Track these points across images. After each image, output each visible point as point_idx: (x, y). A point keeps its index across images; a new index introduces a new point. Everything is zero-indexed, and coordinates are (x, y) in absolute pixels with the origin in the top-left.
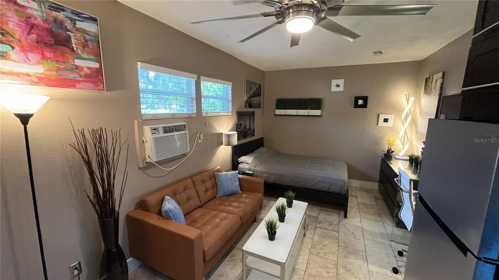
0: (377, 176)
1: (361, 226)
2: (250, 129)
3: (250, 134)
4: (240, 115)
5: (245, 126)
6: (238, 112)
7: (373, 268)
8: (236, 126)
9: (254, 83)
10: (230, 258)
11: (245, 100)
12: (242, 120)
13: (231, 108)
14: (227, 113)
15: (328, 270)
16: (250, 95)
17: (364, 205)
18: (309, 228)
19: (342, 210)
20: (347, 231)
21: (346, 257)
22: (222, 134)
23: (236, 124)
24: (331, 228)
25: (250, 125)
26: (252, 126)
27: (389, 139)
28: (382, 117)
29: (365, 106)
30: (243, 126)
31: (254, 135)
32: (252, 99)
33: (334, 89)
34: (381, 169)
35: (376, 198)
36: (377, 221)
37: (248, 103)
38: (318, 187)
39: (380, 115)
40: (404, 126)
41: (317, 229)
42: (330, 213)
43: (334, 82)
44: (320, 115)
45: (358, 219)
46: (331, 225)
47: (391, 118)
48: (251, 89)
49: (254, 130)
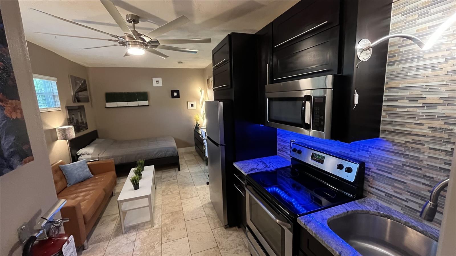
0: (193, 142)
1: (189, 171)
2: (82, 123)
3: (84, 127)
4: (70, 110)
5: (77, 121)
6: (68, 107)
7: (198, 187)
8: (68, 121)
9: (79, 79)
10: (101, 224)
11: (73, 95)
12: (73, 115)
13: (59, 103)
14: (56, 109)
15: (175, 198)
16: (77, 89)
17: (189, 161)
18: (158, 184)
19: (176, 168)
20: (181, 177)
21: (183, 188)
22: (55, 129)
23: (68, 119)
24: (172, 179)
25: (82, 119)
26: (84, 120)
27: (195, 117)
28: (190, 104)
29: (178, 96)
30: (75, 120)
31: (88, 129)
32: (80, 93)
33: (155, 85)
34: (195, 137)
35: (195, 156)
36: (197, 166)
37: (76, 97)
38: (158, 156)
39: (188, 102)
40: (202, 107)
41: (163, 183)
42: (169, 172)
43: (154, 80)
44: (148, 105)
45: (187, 169)
46: (171, 177)
47: (194, 103)
48: (76, 84)
49: (86, 124)
